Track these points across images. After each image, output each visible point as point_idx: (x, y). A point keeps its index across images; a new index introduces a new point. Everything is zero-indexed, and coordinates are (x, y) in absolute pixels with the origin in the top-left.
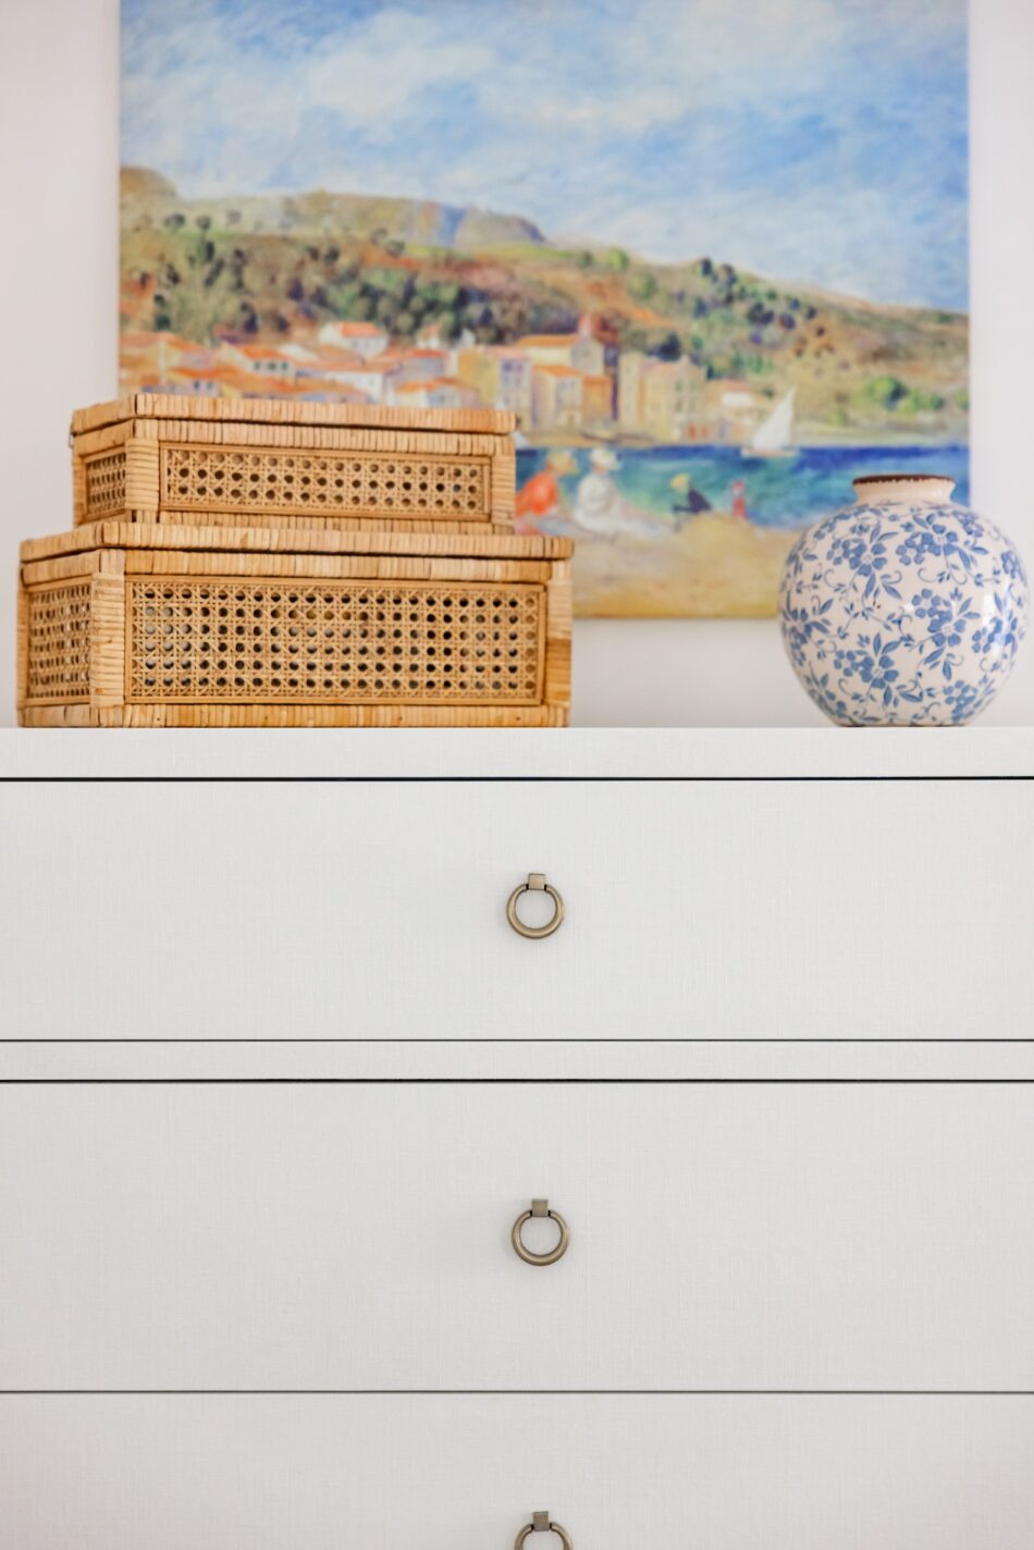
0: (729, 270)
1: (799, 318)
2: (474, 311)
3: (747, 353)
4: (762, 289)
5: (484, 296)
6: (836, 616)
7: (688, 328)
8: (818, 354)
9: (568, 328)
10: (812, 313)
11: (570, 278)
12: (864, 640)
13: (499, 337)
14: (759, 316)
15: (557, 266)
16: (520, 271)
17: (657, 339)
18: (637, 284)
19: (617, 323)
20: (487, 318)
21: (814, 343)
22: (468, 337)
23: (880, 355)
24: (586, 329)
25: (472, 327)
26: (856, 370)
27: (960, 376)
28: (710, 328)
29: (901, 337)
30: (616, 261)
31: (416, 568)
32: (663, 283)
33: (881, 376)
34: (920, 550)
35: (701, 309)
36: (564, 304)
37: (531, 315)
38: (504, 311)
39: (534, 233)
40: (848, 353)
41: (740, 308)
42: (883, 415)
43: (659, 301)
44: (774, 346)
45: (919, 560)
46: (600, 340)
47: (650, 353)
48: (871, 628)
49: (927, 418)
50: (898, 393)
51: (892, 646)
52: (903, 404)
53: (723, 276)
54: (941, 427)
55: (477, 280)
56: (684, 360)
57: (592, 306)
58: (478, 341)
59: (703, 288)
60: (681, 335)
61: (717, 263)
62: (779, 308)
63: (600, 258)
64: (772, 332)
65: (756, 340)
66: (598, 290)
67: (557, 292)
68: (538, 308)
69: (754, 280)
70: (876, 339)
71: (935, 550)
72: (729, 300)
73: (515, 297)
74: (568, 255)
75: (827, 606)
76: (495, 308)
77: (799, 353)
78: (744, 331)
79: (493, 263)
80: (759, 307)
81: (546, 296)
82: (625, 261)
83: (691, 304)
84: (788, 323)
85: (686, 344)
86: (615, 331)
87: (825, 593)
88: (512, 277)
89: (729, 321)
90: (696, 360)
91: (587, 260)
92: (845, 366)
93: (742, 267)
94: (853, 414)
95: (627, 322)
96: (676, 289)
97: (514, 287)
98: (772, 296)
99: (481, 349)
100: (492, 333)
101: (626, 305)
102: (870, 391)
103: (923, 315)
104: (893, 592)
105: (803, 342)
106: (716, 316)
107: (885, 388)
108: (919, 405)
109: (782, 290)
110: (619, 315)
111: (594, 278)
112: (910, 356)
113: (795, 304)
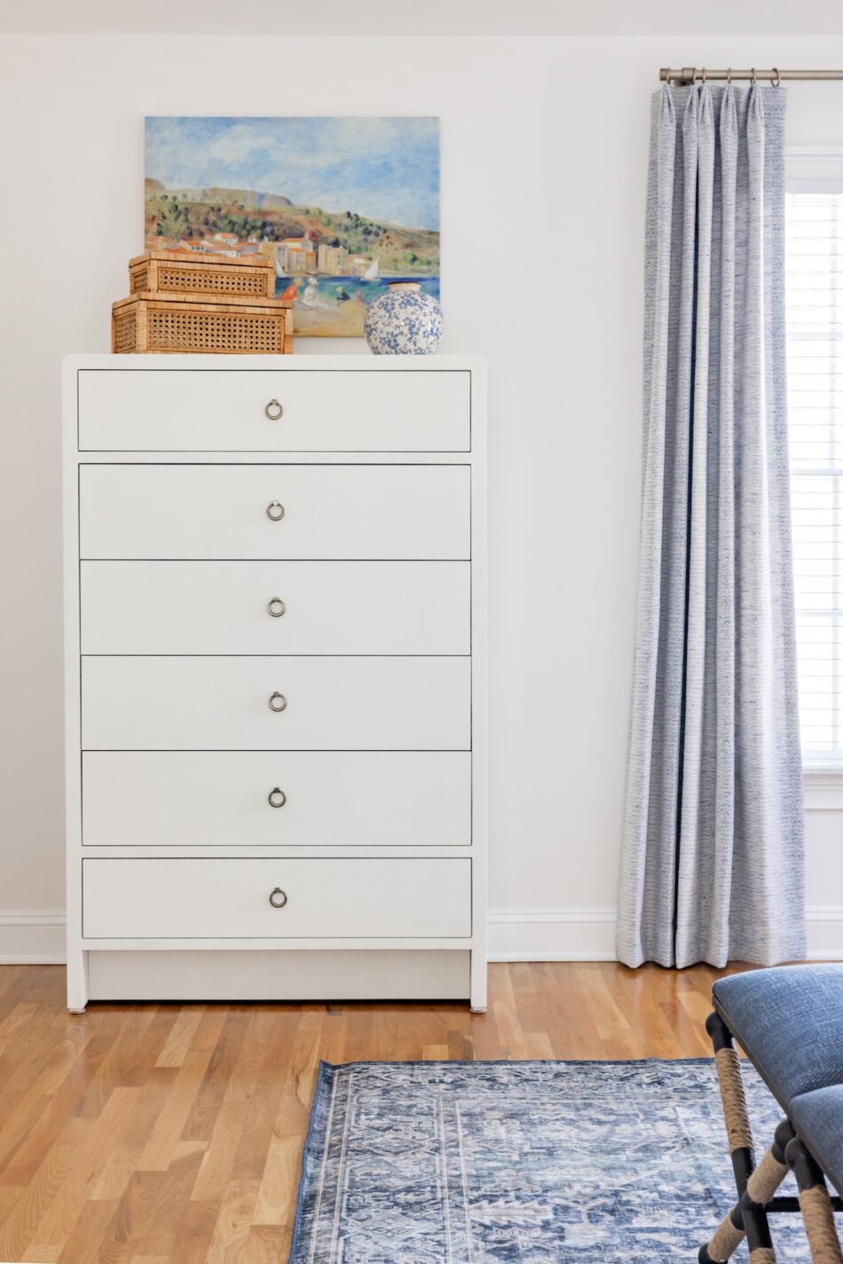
0: (356, 215)
1: (381, 233)
2: (268, 229)
3: (363, 245)
4: (368, 222)
5: (272, 224)
6: (380, 326)
7: (342, 236)
8: (387, 245)
9: (300, 236)
10: (385, 231)
11: (301, 218)
12: (388, 333)
13: (277, 239)
14: (367, 232)
15: (297, 214)
16: (284, 216)
17: (331, 240)
18: (324, 220)
19: (318, 234)
20: (273, 231)
21: (386, 241)
22: (266, 239)
23: (408, 246)
24: (307, 236)
25: (267, 235)
26: (400, 251)
27: (436, 253)
28: (350, 236)
29: (416, 239)
30: (317, 212)
31: (241, 309)
32: (333, 220)
33: (408, 253)
34: (406, 305)
35: (347, 229)
36: (299, 227)
37: (288, 231)
38: (278, 230)
39: (289, 203)
40: (397, 245)
41: (360, 229)
42: (410, 267)
43: (332, 226)
44: (372, 242)
45: (405, 308)
46: (312, 240)
47: (329, 245)
48: (390, 329)
49: (425, 268)
50: (415, 259)
51: (397, 335)
52: (416, 263)
53: (354, 218)
54: (430, 271)
55: (269, 219)
56: (341, 247)
57: (309, 228)
58: (269, 240)
59: (347, 222)
60: (340, 238)
61: (352, 213)
62: (374, 229)
63: (311, 210)
64: (372, 237)
65: (366, 240)
66: (311, 223)
67: (297, 223)
68: (291, 229)
69: (366, 219)
70: (407, 240)
71: (411, 305)
72: (357, 226)
73: (282, 225)
74: (300, 210)
75: (377, 323)
76: (275, 228)
77: (381, 245)
78: (361, 237)
79: (274, 213)
80: (367, 229)
81: (293, 224)
82: (320, 212)
83: (343, 228)
84: (377, 235)
85: (342, 242)
86: (317, 237)
87: (376, 319)
88: (281, 218)
89: (356, 234)
90: (345, 247)
91: (307, 212)
92: (397, 249)
93: (361, 215)
94: (399, 266)
95: (321, 234)
96: (338, 222)
97: (282, 221)
98: (371, 225)
99: (270, 243)
100: (274, 237)
101: (321, 228)
102: (405, 258)
103: (423, 232)
104: (398, 318)
105: (382, 241)
106: (352, 232)
107: (410, 257)
108: (422, 263)
109: (375, 223)
110: (318, 231)
111: (310, 218)
112: (419, 246)
113: (379, 228)
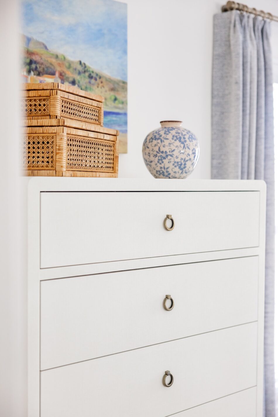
0: (85, 64)
1: (98, 79)
2: (33, 66)
3: (88, 86)
4: (91, 70)
5: (36, 62)
6: (176, 153)
7: (77, 78)
8: (101, 88)
9: (53, 74)
10: (100, 78)
11: (54, 60)
12: (182, 159)
13: (39, 74)
14: (91, 77)
15: (51, 57)
16: (43, 57)
17: (71, 79)
18: (67, 65)
19: (63, 74)
20: (36, 68)
21: (101, 85)
22: (32, 73)
23: (113, 90)
24: (57, 74)
25: (33, 71)
26: (108, 92)
27: (126, 97)
28: (81, 78)
29: (116, 86)
30: (63, 58)
32: (72, 65)
33: (112, 94)
35: (79, 73)
36: (53, 67)
37: (46, 69)
38: (40, 67)
39: (46, 48)
40: (107, 88)
41: (87, 74)
42: (113, 104)
43: (71, 69)
44: (93, 84)
46: (60, 78)
47: (70, 83)
49: (121, 106)
50: (116, 99)
52: (117, 102)
53: (83, 65)
54: (123, 108)
55: (34, 58)
56: (76, 85)
57: (58, 69)
58: (34, 75)
59: (79, 68)
60: (76, 79)
61: (82, 62)
62: (94, 75)
63: (60, 56)
64: (93, 81)
65: (90, 83)
66: (59, 65)
67: (51, 64)
68: (47, 68)
69: (89, 68)
70: (112, 86)
72: (85, 72)
73: (42, 64)
74: (53, 55)
75: (174, 150)
76: (38, 66)
77: (98, 87)
78: (87, 80)
79: (37, 54)
80: (90, 74)
81: (48, 65)
82: (65, 58)
83: (78, 72)
84: (96, 79)
85: (77, 82)
86: (63, 76)
87: (173, 148)
88: (41, 59)
89: (85, 77)
90: (79, 86)
91: (57, 57)
92: (106, 91)
93: (87, 64)
94: (108, 103)
95: (65, 74)
96: (74, 67)
97: (42, 61)
98: (93, 72)
99: (35, 76)
100: (37, 73)
101: (65, 70)
102: (111, 98)
103: (120, 81)
104: (189, 148)
105: (98, 84)
106: (82, 75)
107: (113, 98)
108: (119, 103)
109: (95, 71)
110: (64, 72)
111: (59, 62)
112: (118, 91)
113: (97, 75)
